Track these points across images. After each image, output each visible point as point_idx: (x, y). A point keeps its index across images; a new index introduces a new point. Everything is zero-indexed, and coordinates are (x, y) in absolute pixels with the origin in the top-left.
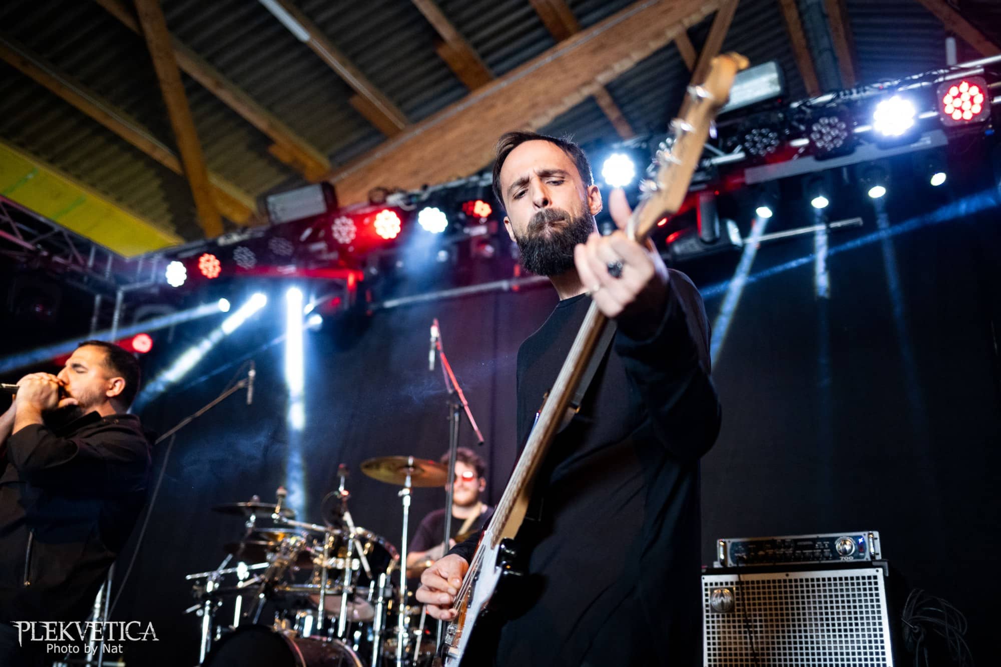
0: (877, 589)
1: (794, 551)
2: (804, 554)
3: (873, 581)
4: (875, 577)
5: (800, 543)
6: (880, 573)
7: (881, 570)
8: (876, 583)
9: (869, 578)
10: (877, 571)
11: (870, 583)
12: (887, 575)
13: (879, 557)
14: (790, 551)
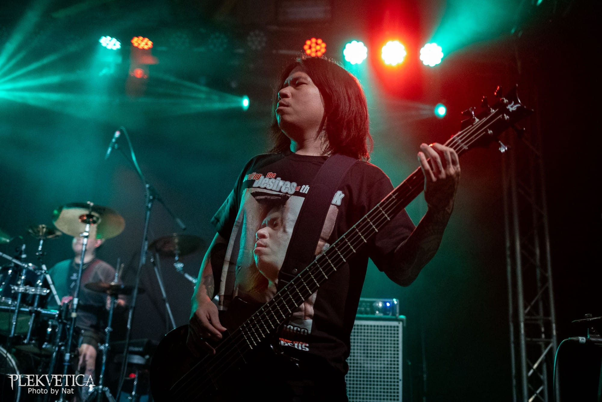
0: (398, 334)
3: (396, 329)
4: (398, 327)
6: (400, 325)
7: (401, 323)
8: (398, 330)
9: (394, 327)
10: (399, 323)
13: (397, 315)
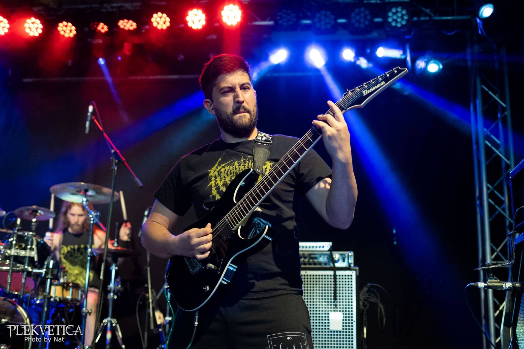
0: (351, 281)
1: (309, 261)
2: (313, 261)
3: (350, 277)
5: (312, 256)
6: (354, 274)
7: (354, 272)
8: (351, 279)
9: (348, 276)
11: (348, 279)
12: (358, 274)
13: (352, 265)
14: (307, 260)
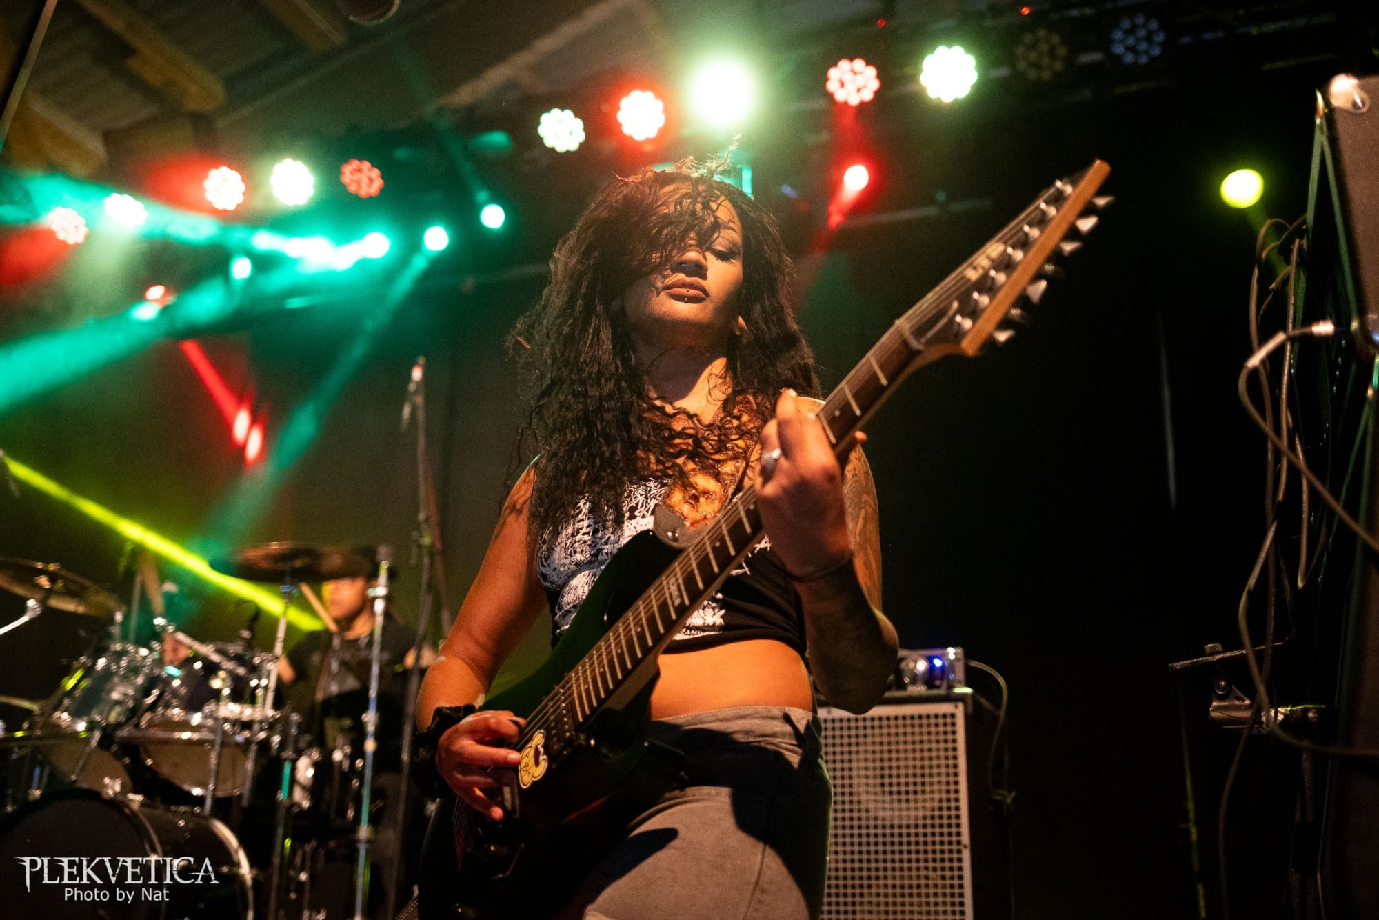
0: (954, 733)
4: (952, 716)
6: (959, 711)
7: (962, 708)
8: (953, 724)
9: (944, 716)
10: (956, 707)
11: (945, 725)
12: (970, 709)
